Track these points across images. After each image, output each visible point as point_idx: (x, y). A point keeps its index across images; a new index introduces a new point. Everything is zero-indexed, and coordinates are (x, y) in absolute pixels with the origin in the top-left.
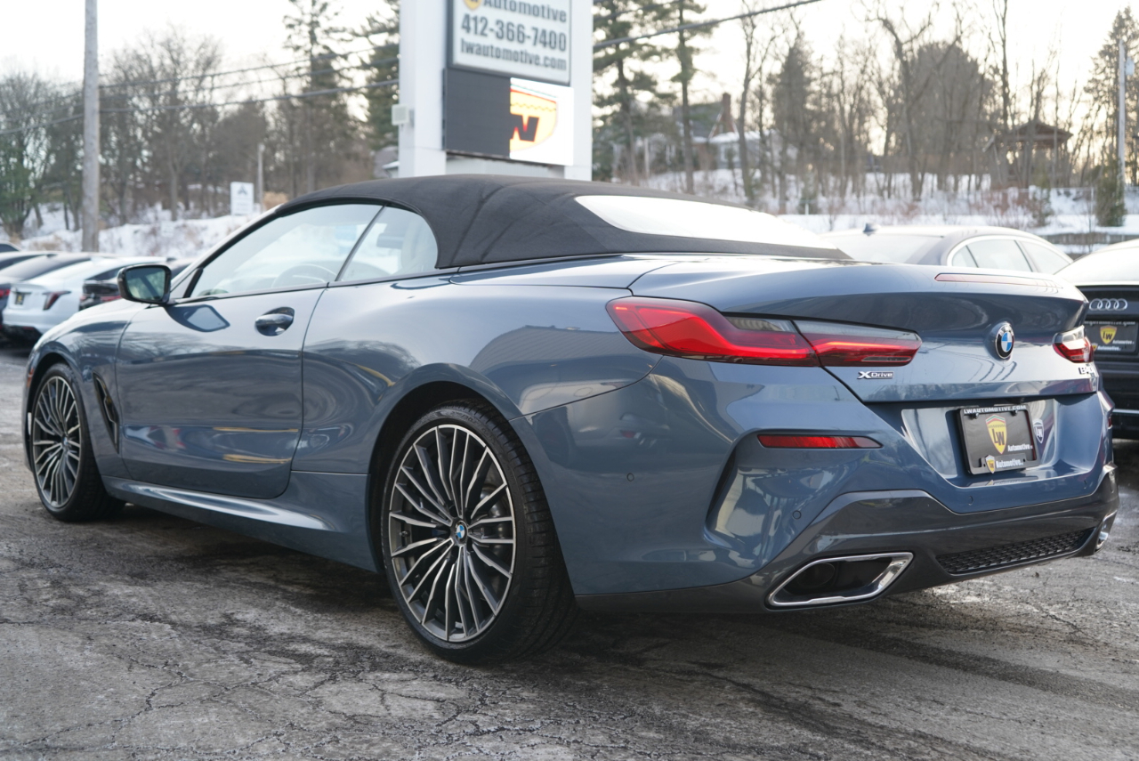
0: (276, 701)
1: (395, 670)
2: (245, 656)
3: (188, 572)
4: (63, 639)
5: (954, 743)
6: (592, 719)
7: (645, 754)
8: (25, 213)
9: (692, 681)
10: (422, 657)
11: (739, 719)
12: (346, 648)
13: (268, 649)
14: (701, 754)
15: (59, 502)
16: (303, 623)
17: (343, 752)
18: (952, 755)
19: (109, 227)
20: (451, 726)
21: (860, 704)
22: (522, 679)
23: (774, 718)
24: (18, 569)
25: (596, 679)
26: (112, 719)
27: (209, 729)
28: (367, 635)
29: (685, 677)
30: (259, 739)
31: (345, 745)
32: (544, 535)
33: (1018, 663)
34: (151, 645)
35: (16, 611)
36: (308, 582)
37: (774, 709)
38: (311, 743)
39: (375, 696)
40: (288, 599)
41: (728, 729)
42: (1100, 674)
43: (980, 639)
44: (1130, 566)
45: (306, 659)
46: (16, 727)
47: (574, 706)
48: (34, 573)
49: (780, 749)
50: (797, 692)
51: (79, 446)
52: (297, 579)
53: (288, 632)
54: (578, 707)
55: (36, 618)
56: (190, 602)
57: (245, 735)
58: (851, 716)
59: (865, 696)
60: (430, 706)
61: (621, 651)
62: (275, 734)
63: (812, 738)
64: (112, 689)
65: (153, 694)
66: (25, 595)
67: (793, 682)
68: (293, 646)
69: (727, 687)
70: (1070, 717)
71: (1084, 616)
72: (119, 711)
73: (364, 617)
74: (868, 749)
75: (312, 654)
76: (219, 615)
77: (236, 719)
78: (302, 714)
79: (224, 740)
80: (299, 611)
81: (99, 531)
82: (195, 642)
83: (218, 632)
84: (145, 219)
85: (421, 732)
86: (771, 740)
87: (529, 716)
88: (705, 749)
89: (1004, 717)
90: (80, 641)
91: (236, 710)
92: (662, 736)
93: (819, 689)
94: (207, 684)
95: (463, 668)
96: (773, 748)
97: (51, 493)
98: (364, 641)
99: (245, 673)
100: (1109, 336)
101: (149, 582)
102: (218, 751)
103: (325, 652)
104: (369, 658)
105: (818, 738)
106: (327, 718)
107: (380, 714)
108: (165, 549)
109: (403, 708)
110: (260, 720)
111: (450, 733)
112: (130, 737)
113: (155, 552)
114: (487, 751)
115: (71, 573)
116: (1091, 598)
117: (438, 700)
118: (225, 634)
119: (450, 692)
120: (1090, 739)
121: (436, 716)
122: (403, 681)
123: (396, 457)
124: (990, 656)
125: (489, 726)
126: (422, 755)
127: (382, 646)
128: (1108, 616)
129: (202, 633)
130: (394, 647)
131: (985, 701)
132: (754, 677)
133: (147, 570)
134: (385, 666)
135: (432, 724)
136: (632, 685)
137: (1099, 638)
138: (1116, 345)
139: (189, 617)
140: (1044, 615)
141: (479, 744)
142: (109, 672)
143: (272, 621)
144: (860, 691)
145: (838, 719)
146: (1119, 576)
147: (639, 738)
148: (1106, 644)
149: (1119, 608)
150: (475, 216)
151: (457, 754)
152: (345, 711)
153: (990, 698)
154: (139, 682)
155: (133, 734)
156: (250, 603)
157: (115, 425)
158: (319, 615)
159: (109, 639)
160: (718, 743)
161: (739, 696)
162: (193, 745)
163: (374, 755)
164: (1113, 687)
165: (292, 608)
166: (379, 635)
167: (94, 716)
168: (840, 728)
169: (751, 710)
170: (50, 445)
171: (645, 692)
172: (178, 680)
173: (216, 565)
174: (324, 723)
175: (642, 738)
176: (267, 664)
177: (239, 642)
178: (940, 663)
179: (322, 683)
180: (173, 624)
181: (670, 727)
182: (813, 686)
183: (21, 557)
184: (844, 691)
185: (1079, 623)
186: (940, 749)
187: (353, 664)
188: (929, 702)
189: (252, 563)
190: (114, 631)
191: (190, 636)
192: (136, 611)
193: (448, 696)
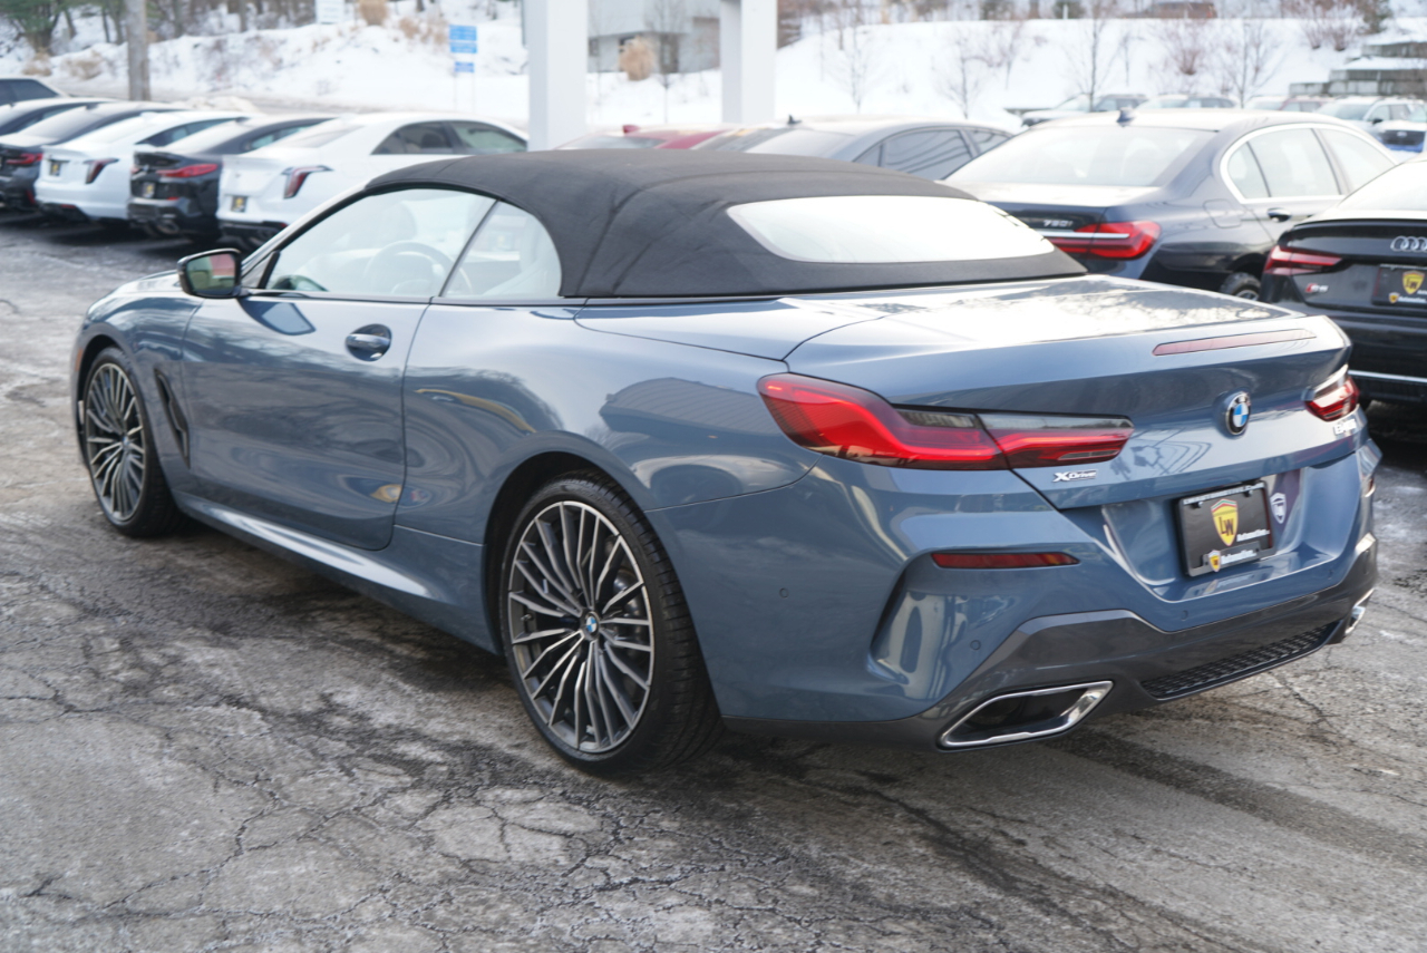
0: (383, 837)
1: (517, 783)
2: (347, 765)
3: (278, 623)
4: (138, 739)
5: (1147, 905)
6: (739, 863)
7: (795, 920)
8: (52, 18)
9: (858, 805)
10: (549, 764)
11: (907, 865)
12: (462, 749)
13: (372, 751)
14: (857, 920)
15: (123, 514)
16: (413, 707)
17: (455, 918)
18: (1142, 924)
19: (161, 38)
20: (578, 877)
21: (1049, 841)
22: (664, 799)
23: (946, 864)
24: (80, 619)
25: (748, 798)
26: (198, 869)
27: (306, 883)
28: (487, 727)
29: (850, 798)
30: (363, 898)
31: (459, 908)
32: (687, 644)
33: (1242, 775)
34: (239, 745)
35: (81, 691)
36: (419, 638)
37: (949, 850)
38: (420, 903)
39: (494, 827)
40: (395, 668)
41: (893, 882)
42: (1336, 792)
43: (1203, 736)
44: (1404, 612)
45: (415, 767)
46: (92, 883)
47: (720, 843)
48: (98, 627)
49: (947, 911)
50: (979, 823)
51: (142, 451)
52: (406, 634)
53: (396, 722)
54: (724, 844)
55: (105, 703)
56: (281, 675)
57: (347, 892)
58: (1035, 861)
59: (1056, 827)
60: (556, 843)
61: (780, 753)
62: (381, 890)
63: (988, 895)
64: (196, 822)
65: (243, 829)
66: (91, 665)
67: (974, 806)
68: (402, 748)
69: (897, 815)
70: (1287, 863)
71: (1334, 694)
72: (206, 857)
73: (486, 698)
74: (1048, 914)
75: (423, 762)
76: (316, 698)
77: (337, 867)
78: (411, 859)
79: (324, 900)
80: (408, 688)
81: (171, 556)
82: (289, 740)
83: (315, 723)
84: (206, 25)
85: (545, 885)
86: (940, 897)
87: (667, 860)
88: (863, 912)
89: (1212, 863)
90: (158, 741)
91: (336, 853)
92: (817, 892)
93: (1004, 817)
94: (303, 811)
95: (596, 781)
96: (941, 910)
97: (112, 500)
98: (485, 737)
99: (349, 793)
101: (234, 640)
102: (317, 916)
103: (436, 756)
104: (488, 764)
105: (994, 896)
106: (438, 864)
107: (499, 858)
108: (250, 584)
109: (526, 848)
110: (364, 868)
111: (577, 887)
112: (219, 896)
113: (239, 590)
114: (616, 917)
115: (142, 625)
116: (1347, 664)
117: (566, 835)
118: (323, 728)
119: (580, 821)
120: (1305, 898)
121: (563, 861)
122: (526, 802)
123: (515, 530)
124: (1210, 764)
125: (621, 876)
126: (544, 923)
127: (503, 746)
128: (1363, 696)
129: (296, 727)
130: (517, 746)
131: (1193, 837)
132: (931, 798)
133: (231, 619)
134: (508, 777)
135: (557, 873)
136: (788, 810)
137: (1345, 732)
139: (280, 701)
140: (1287, 692)
141: (608, 905)
142: (192, 793)
143: (378, 705)
144: (1051, 821)
145: (1021, 865)
146: (1387, 629)
147: (790, 895)
148: (1352, 742)
149: (1379, 681)
150: (605, 231)
151: (583, 920)
152: (459, 853)
153: (1200, 832)
154: (226, 808)
155: (222, 891)
156: (351, 677)
157: (184, 435)
158: (432, 695)
159: (191, 738)
160: (879, 904)
161: (909, 830)
162: (289, 908)
163: (490, 923)
164: (1347, 815)
165: (400, 684)
166: (500, 728)
167: (179, 864)
168: (1020, 881)
169: (921, 851)
170: (107, 445)
171: (803, 822)
172: (269, 806)
173: (312, 610)
174: (435, 872)
175: (792, 895)
176: (373, 776)
177: (340, 740)
178: (1151, 775)
179: (434, 807)
180: (262, 710)
181: (826, 879)
182: (998, 813)
183: (81, 599)
184: (1031, 821)
185: (1326, 706)
186: (1130, 914)
187: (470, 774)
188: (1129, 838)
189: (354, 607)
190: (195, 724)
191: (282, 730)
192: (221, 690)
193: (577, 829)
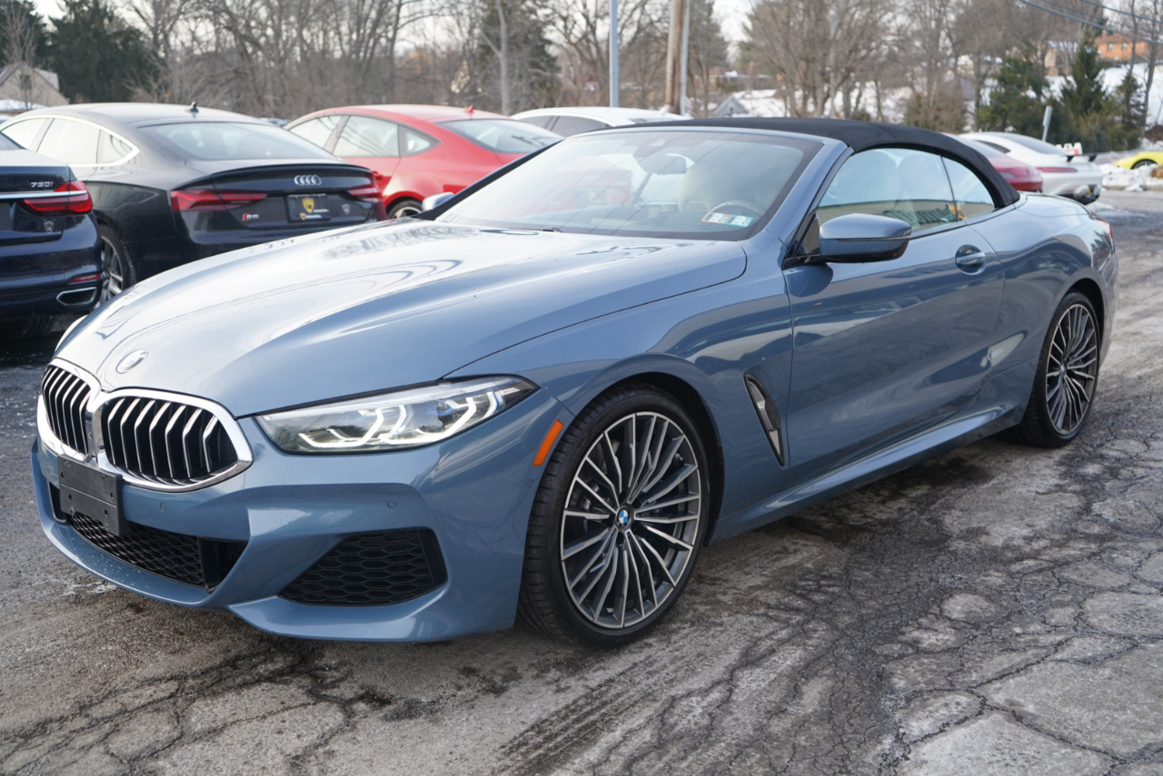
100: (310, 207)
138: (318, 214)
